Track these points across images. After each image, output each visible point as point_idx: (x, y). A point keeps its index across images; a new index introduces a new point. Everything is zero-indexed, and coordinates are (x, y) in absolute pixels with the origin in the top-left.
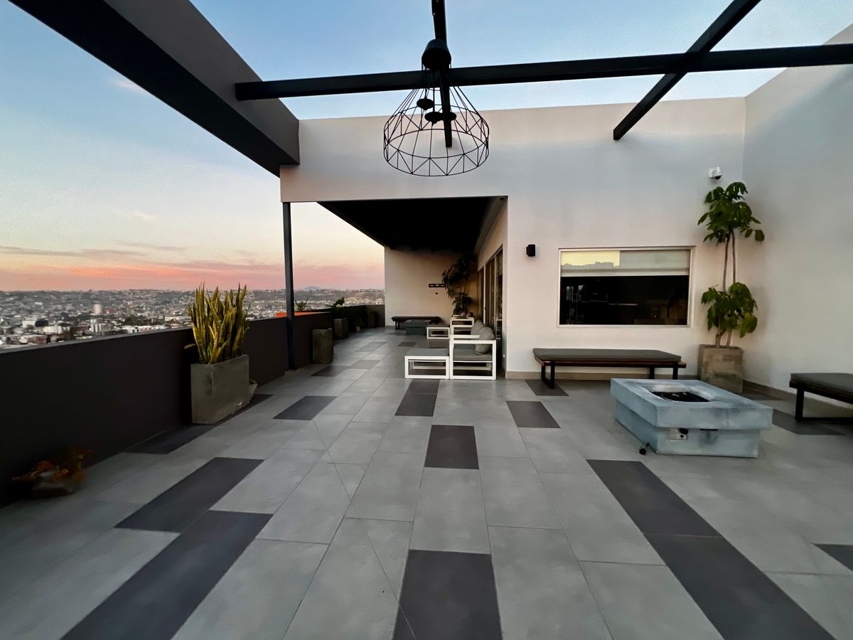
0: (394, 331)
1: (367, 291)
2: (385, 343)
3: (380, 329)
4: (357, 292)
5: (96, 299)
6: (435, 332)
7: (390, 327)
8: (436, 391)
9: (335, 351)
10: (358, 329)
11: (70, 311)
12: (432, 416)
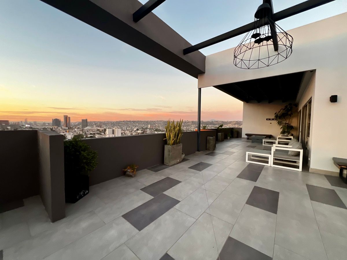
0: (246, 140)
1: (236, 121)
2: (240, 145)
3: (239, 139)
4: (232, 122)
5: (149, 123)
6: (268, 142)
7: (244, 138)
8: (261, 171)
9: (216, 146)
10: (229, 138)
11: (143, 126)
12: (256, 182)
